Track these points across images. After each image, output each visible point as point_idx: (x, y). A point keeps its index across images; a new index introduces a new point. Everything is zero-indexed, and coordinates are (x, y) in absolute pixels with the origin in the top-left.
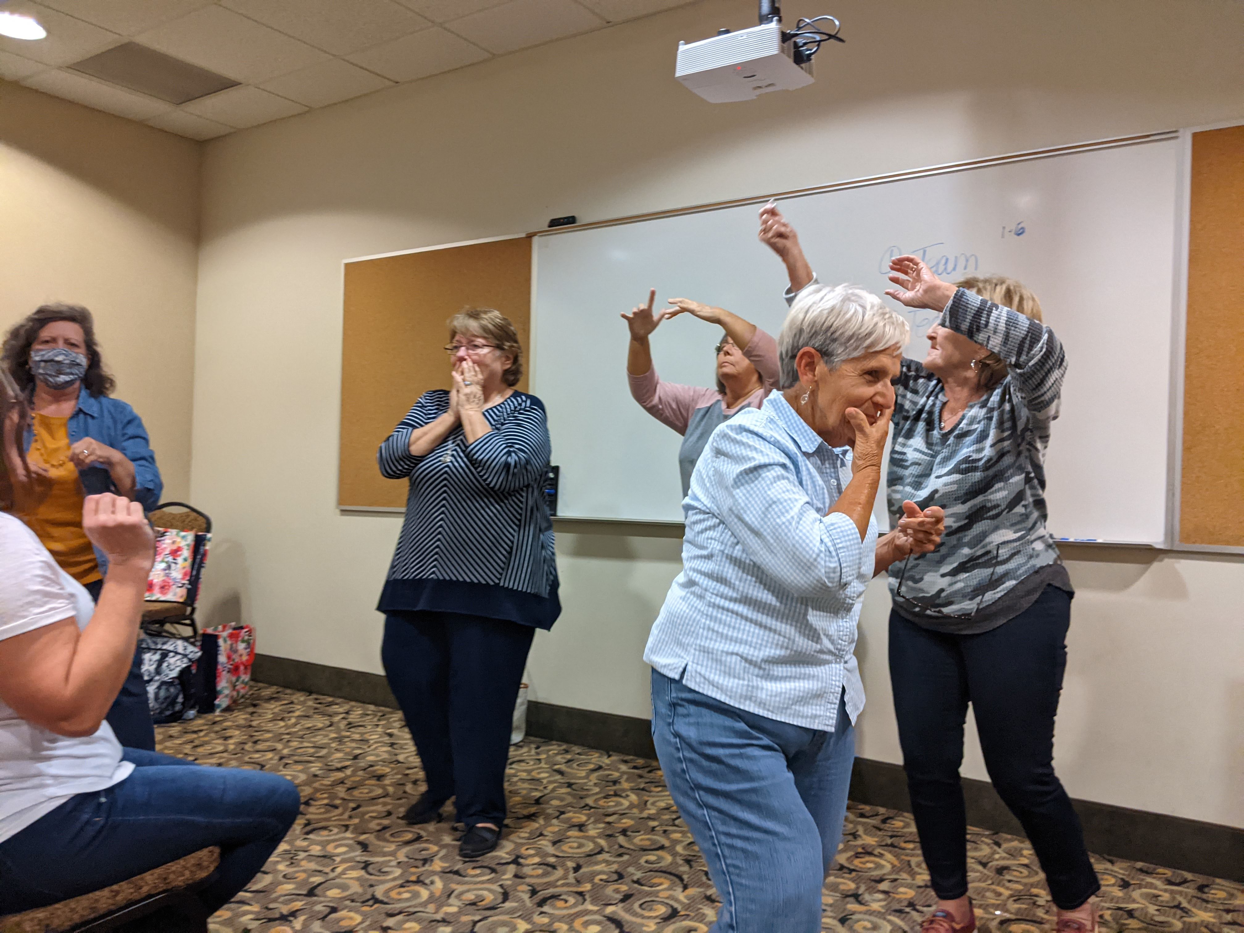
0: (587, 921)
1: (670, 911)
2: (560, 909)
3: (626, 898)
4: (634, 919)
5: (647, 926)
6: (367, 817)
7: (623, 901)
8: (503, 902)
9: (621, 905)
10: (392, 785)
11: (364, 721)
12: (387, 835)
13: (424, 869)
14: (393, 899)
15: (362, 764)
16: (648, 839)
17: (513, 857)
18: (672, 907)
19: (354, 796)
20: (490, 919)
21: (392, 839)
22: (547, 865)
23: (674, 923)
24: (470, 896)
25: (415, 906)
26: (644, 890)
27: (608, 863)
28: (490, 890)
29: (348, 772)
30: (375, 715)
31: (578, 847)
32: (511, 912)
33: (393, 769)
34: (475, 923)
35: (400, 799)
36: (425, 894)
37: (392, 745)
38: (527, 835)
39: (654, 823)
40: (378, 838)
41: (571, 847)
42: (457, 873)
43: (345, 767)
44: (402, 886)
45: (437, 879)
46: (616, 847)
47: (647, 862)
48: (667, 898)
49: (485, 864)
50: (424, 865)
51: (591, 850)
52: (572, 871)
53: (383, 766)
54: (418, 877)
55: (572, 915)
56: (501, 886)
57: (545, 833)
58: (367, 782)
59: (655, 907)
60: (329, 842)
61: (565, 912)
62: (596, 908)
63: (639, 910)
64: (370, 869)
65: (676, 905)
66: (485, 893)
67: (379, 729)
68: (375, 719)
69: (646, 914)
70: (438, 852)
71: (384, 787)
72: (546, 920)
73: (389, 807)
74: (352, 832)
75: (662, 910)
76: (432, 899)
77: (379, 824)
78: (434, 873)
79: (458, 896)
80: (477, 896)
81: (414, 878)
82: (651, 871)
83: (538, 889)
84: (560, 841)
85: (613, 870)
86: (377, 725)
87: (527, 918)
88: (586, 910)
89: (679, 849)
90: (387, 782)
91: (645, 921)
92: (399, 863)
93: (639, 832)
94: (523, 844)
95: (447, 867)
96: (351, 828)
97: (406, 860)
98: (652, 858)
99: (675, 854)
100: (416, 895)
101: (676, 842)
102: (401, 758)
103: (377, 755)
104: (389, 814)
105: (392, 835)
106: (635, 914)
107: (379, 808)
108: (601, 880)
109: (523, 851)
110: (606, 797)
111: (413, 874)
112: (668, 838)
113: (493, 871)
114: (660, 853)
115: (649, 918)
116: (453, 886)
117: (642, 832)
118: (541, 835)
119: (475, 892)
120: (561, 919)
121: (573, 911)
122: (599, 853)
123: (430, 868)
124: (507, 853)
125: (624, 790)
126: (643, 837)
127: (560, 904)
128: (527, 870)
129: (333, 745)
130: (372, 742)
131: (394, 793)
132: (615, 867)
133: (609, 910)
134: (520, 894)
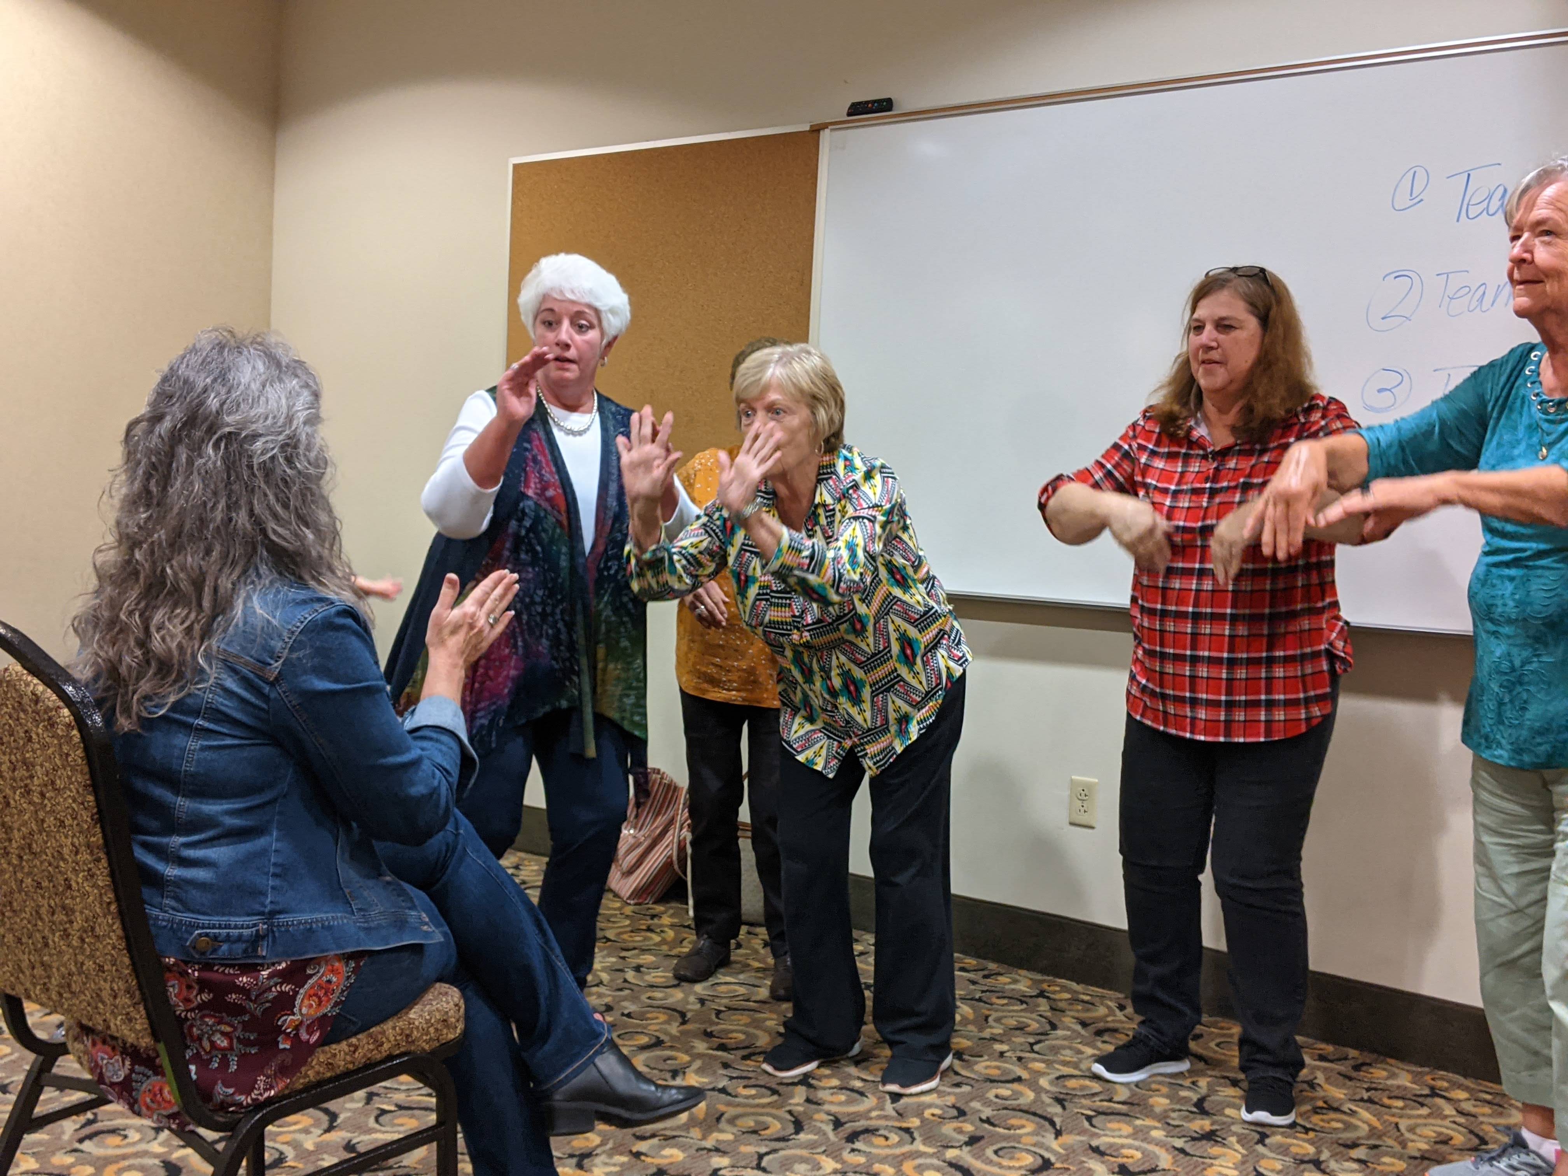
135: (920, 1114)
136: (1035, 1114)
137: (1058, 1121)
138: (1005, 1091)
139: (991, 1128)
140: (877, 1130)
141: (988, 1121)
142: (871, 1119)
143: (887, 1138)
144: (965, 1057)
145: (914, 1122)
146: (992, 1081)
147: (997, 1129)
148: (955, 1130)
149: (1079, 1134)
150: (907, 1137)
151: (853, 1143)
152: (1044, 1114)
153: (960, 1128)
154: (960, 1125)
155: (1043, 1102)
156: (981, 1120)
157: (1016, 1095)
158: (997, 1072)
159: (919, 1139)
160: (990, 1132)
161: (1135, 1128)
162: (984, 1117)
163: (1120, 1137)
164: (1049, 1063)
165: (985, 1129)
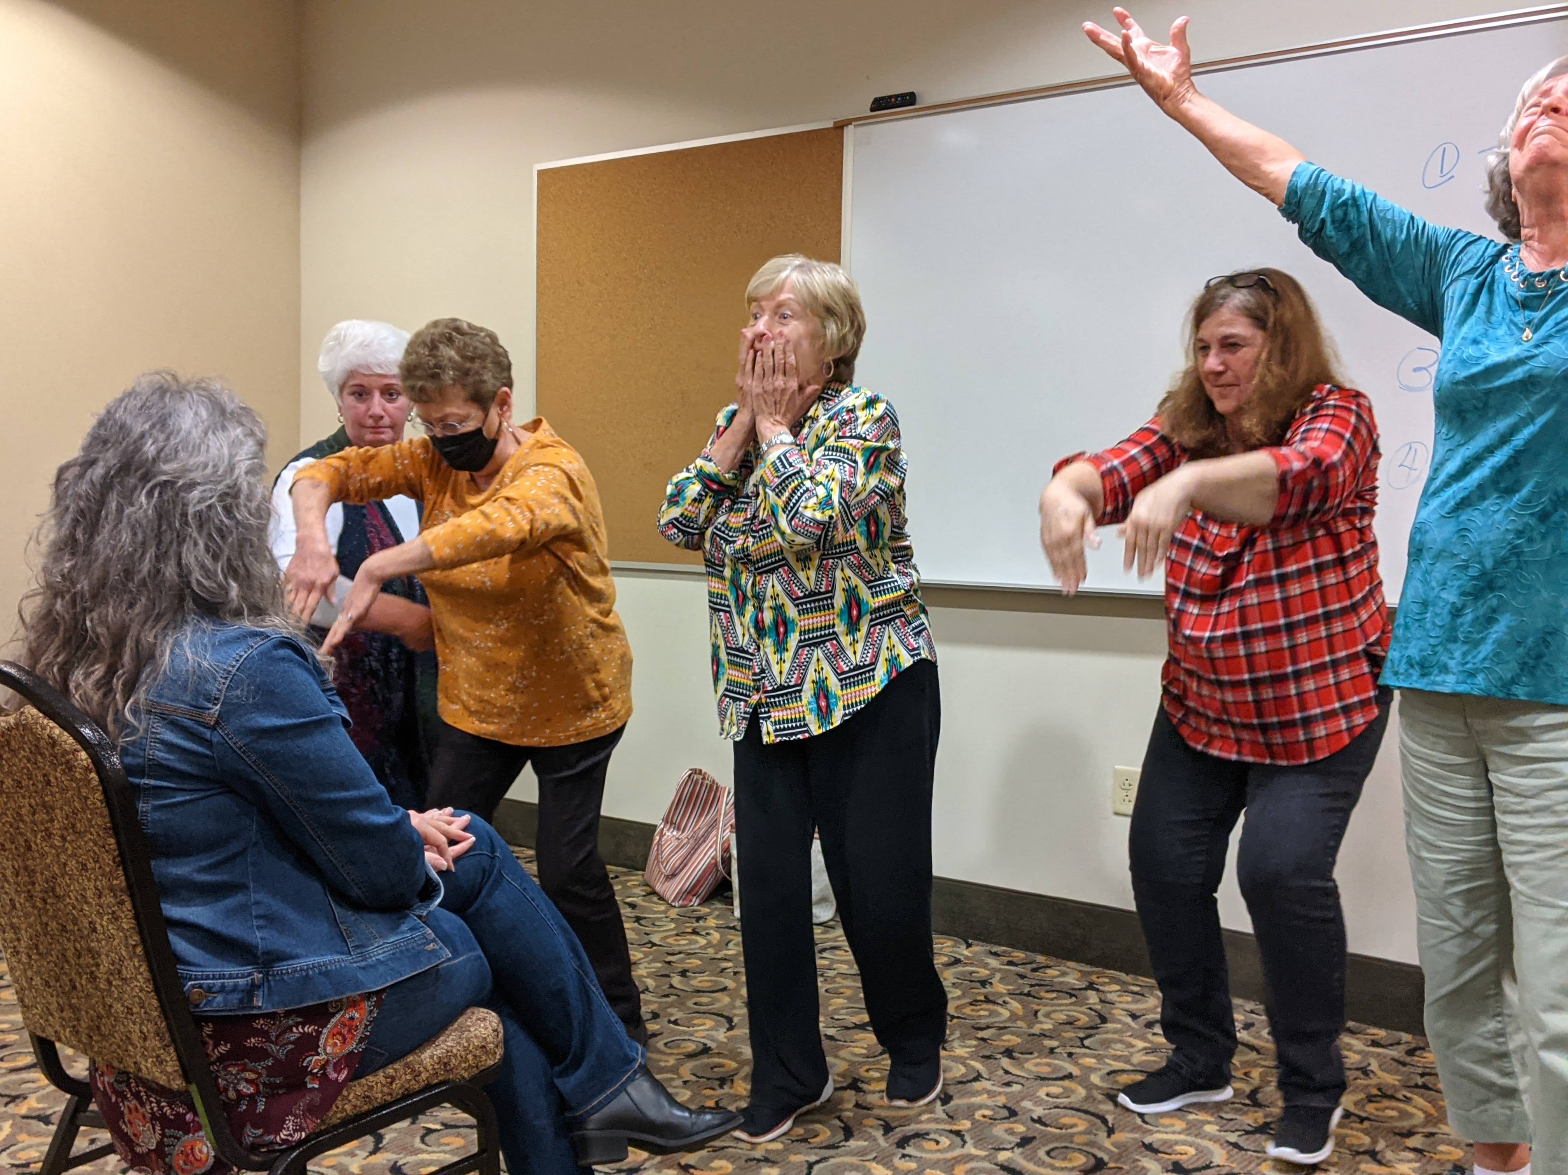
135: (970, 1116)
136: (1086, 1112)
137: (1110, 1118)
138: (1055, 1090)
139: (1043, 1128)
140: (927, 1134)
141: (1039, 1121)
142: (921, 1122)
143: (938, 1142)
144: (1015, 1054)
145: (965, 1125)
146: (1043, 1079)
147: (1049, 1129)
148: (1006, 1131)
149: (1132, 1131)
150: (958, 1140)
151: (904, 1148)
152: (1096, 1111)
153: (1011, 1129)
154: (1011, 1125)
155: (1094, 1099)
156: (1033, 1120)
157: (1068, 1092)
158: (1048, 1069)
159: (970, 1142)
160: (1041, 1132)
161: (1188, 1122)
162: (1036, 1117)
163: (1174, 1133)
164: (1099, 1058)
165: (1037, 1129)
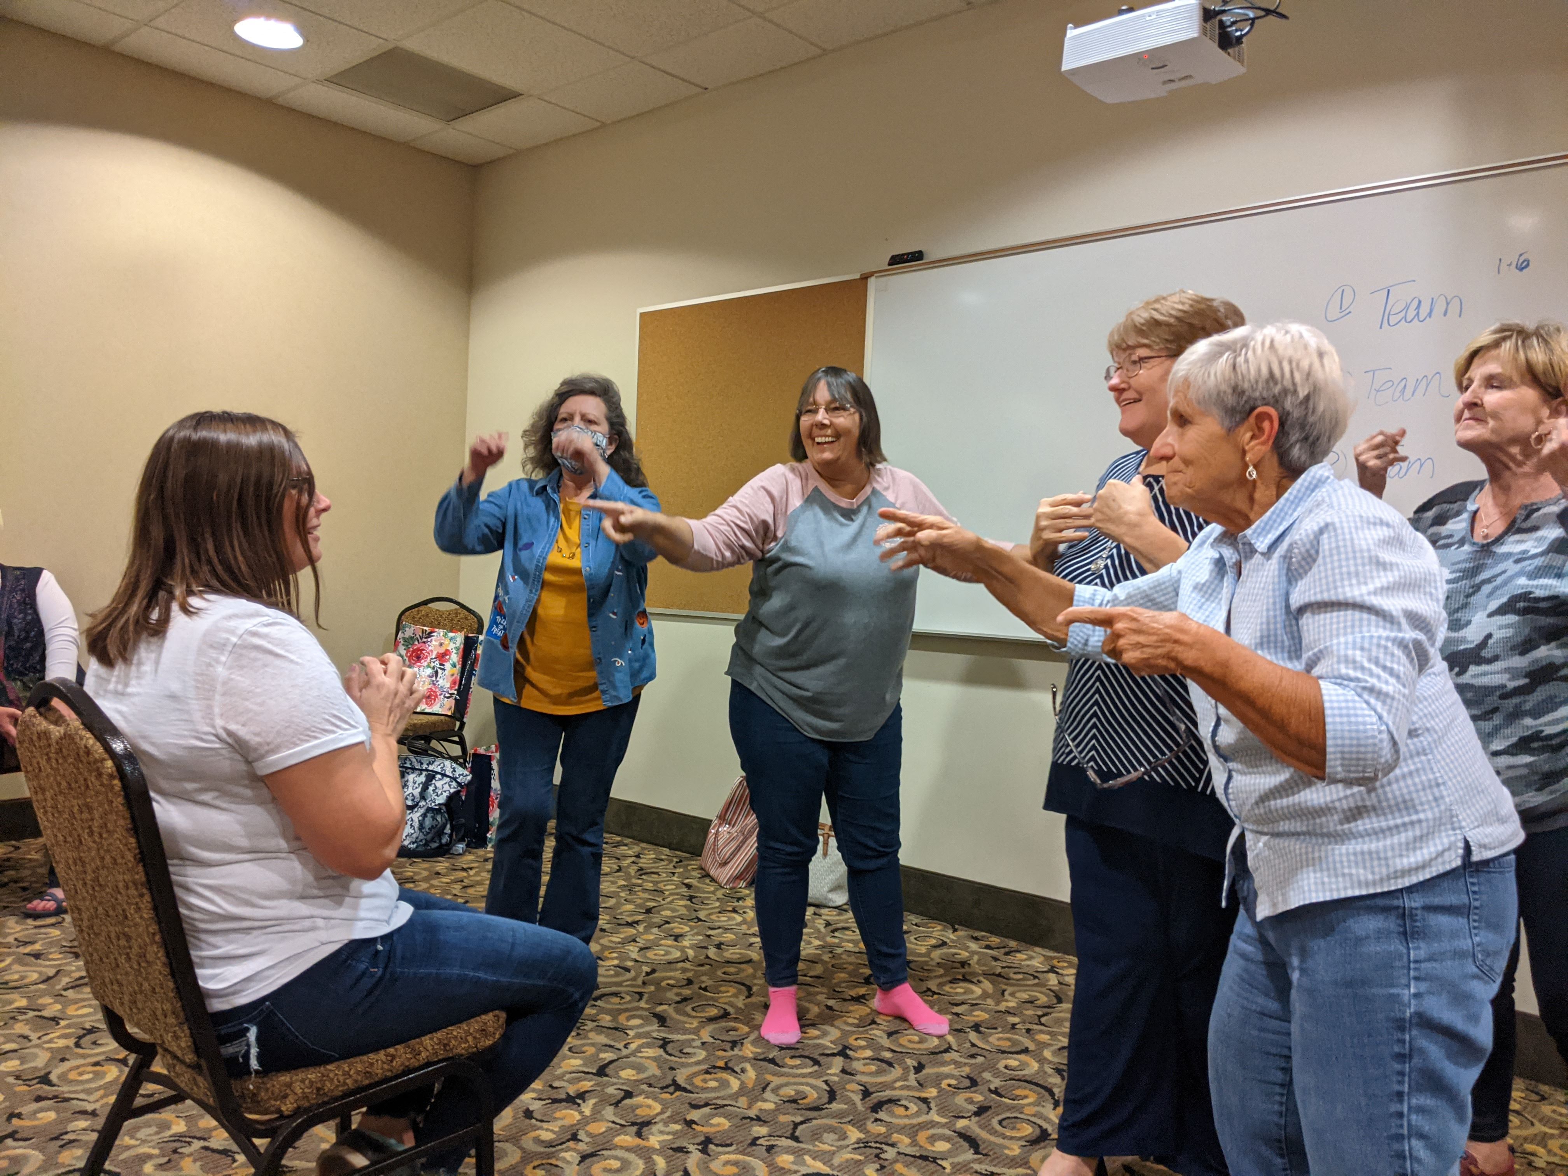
0: (933, 1136)
1: (1038, 1131)
2: (900, 1117)
3: (981, 1111)
4: (992, 1138)
5: (1008, 1148)
6: (663, 984)
7: (977, 1114)
8: (830, 1102)
9: (974, 1119)
10: (691, 947)
11: (657, 868)
12: (689, 1009)
13: (732, 1053)
14: (697, 1087)
15: (657, 919)
16: (1009, 1039)
17: (840, 1048)
18: (1040, 1127)
19: (646, 957)
20: (815, 1122)
21: (694, 1014)
22: (882, 1061)
23: (1044, 1148)
24: (789, 1092)
25: (723, 1098)
26: (1005, 1103)
27: (957, 1064)
28: (812, 1086)
29: (641, 928)
30: (671, 861)
31: (920, 1042)
32: (839, 1115)
33: (692, 928)
34: (796, 1125)
35: (702, 965)
36: (735, 1084)
37: (691, 898)
38: (856, 1021)
39: (1016, 1020)
40: (678, 1011)
41: (909, 1041)
42: (772, 1061)
43: (637, 922)
44: (707, 1072)
45: (748, 1066)
46: (968, 1045)
47: (1006, 1067)
48: (1034, 1115)
49: (807, 1054)
50: (732, 1049)
51: (935, 1047)
52: (913, 1071)
53: (680, 923)
54: (726, 1063)
55: (914, 1126)
56: (826, 1082)
57: (879, 1021)
58: (663, 942)
59: (1018, 1126)
60: (620, 1012)
61: (906, 1121)
62: (943, 1120)
63: (998, 1128)
64: (669, 1048)
65: (1045, 1125)
66: (808, 1088)
67: (675, 878)
68: (671, 866)
69: (1009, 1133)
70: (748, 1034)
71: (682, 950)
72: (883, 1130)
73: (689, 975)
74: (647, 1003)
75: (1028, 1130)
76: (743, 1090)
77: (677, 994)
78: (745, 1059)
79: (775, 1091)
80: (798, 1092)
81: (721, 1064)
82: (1011, 1079)
83: (871, 1090)
84: (896, 1032)
85: (963, 1074)
86: (674, 874)
87: (859, 1124)
88: (933, 1121)
89: (1047, 1054)
90: (686, 943)
91: (1006, 1142)
92: (703, 1043)
93: (996, 1028)
94: (853, 1032)
95: (759, 1054)
96: (646, 996)
97: (711, 1040)
98: (1013, 1063)
99: (1042, 1061)
100: (725, 1084)
101: (1044, 1045)
102: (702, 915)
103: (673, 910)
104: (690, 982)
105: (693, 1009)
106: (994, 1132)
107: (677, 974)
108: (949, 1085)
109: (851, 1041)
110: (953, 981)
111: (720, 1058)
112: (1033, 1040)
113: (816, 1062)
114: (1022, 1057)
115: (1012, 1138)
116: (769, 1077)
117: (1000, 1029)
118: (874, 1022)
119: (795, 1087)
120: (901, 1130)
121: (915, 1121)
122: (946, 1051)
123: (740, 1053)
124: (831, 1042)
125: (975, 974)
126: (1001, 1035)
127: (900, 1111)
128: (857, 1066)
129: (622, 894)
130: (667, 893)
131: (695, 957)
132: (966, 1070)
133: (961, 1124)
134: (849, 1094)
